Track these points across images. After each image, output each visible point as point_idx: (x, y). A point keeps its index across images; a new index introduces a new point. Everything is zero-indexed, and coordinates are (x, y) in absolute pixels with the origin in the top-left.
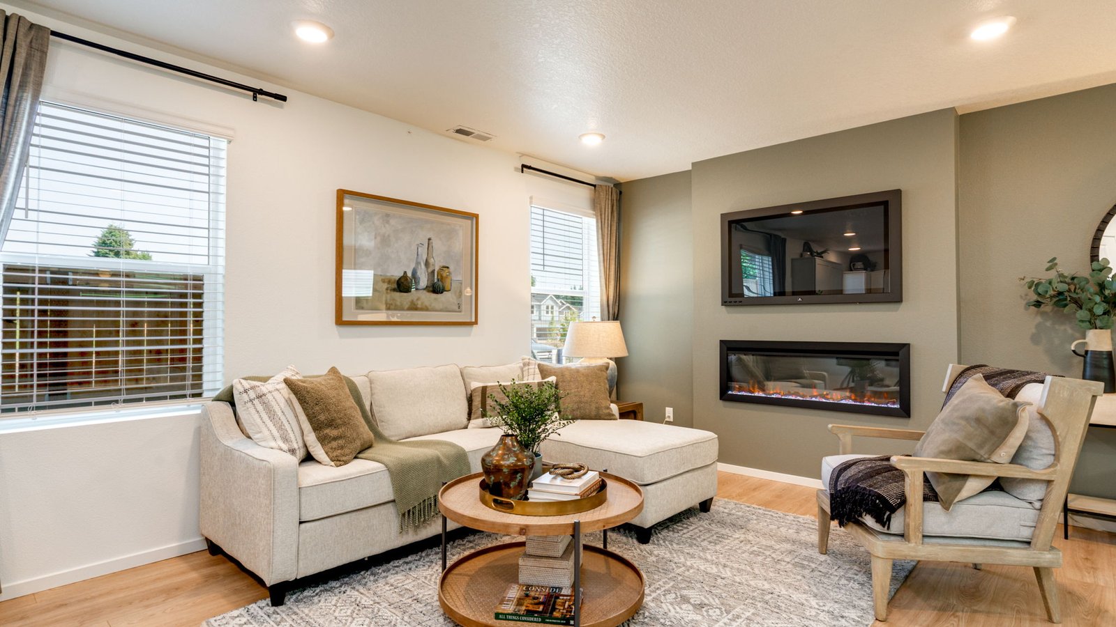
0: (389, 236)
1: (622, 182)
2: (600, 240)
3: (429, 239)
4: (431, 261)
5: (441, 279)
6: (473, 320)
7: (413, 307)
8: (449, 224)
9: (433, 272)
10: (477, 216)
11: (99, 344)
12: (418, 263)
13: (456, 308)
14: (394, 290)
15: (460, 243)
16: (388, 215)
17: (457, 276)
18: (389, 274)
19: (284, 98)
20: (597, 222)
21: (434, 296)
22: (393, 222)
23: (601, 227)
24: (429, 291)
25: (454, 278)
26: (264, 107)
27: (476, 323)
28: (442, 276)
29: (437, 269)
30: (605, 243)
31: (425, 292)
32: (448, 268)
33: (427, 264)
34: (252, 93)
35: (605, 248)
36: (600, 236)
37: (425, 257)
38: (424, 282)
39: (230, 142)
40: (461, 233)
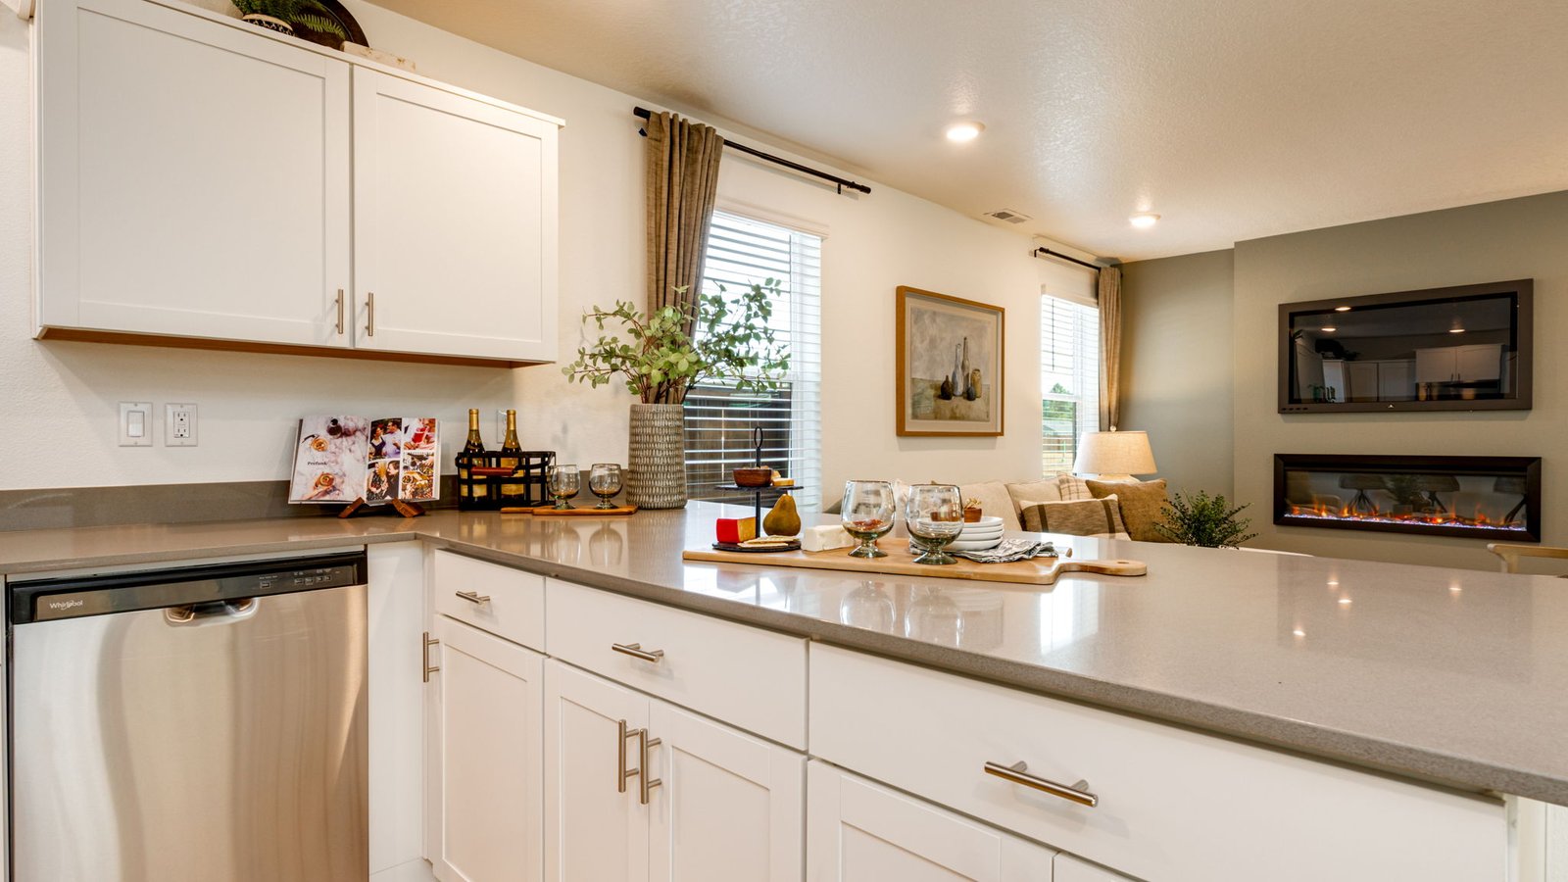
0: (935, 336)
1: (1124, 262)
2: (1104, 334)
3: (965, 339)
4: (967, 363)
5: (974, 384)
6: (999, 431)
7: (954, 417)
8: (980, 321)
9: (968, 375)
10: (1002, 311)
11: (728, 456)
12: (957, 367)
13: (984, 416)
14: (939, 397)
15: (989, 342)
16: (934, 313)
17: (987, 381)
18: (935, 379)
19: (867, 190)
20: (1100, 313)
21: (969, 402)
22: (938, 319)
23: (1105, 319)
24: (965, 398)
25: (984, 383)
26: (849, 201)
27: (1002, 434)
28: (974, 381)
29: (971, 372)
30: (1109, 337)
31: (961, 398)
32: (979, 371)
33: (963, 367)
34: (836, 184)
35: (1109, 342)
36: (1104, 329)
37: (961, 358)
38: (960, 389)
39: (822, 240)
40: (989, 330)
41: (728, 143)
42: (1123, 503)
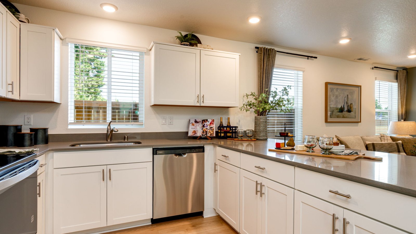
0: (338, 95)
1: (408, 68)
2: (400, 91)
3: (348, 95)
4: (348, 102)
5: (350, 108)
6: (359, 121)
7: (344, 117)
8: (353, 90)
9: (348, 106)
10: (361, 86)
11: (277, 127)
12: (345, 103)
13: (354, 117)
14: (339, 112)
15: (356, 96)
16: (337, 89)
17: (355, 107)
18: (337, 107)
19: (316, 58)
20: (398, 84)
21: (349, 113)
22: (338, 90)
23: (400, 87)
24: (347, 112)
25: (354, 107)
26: (310, 61)
27: (360, 122)
28: (351, 107)
29: (349, 104)
30: (402, 92)
31: (346, 112)
32: (352, 104)
33: (347, 103)
34: (307, 57)
35: (402, 94)
36: (399, 89)
37: (346, 101)
38: (346, 109)
39: (303, 72)
40: (356, 92)
41: (278, 51)
42: (404, 144)
